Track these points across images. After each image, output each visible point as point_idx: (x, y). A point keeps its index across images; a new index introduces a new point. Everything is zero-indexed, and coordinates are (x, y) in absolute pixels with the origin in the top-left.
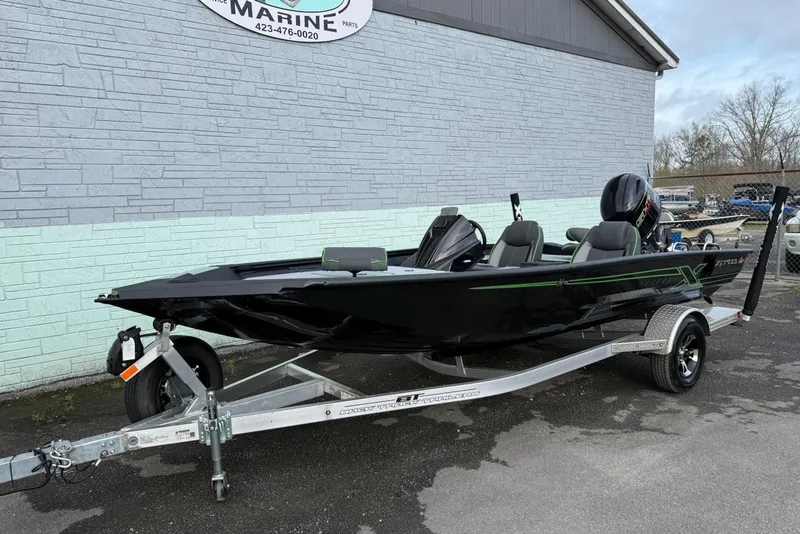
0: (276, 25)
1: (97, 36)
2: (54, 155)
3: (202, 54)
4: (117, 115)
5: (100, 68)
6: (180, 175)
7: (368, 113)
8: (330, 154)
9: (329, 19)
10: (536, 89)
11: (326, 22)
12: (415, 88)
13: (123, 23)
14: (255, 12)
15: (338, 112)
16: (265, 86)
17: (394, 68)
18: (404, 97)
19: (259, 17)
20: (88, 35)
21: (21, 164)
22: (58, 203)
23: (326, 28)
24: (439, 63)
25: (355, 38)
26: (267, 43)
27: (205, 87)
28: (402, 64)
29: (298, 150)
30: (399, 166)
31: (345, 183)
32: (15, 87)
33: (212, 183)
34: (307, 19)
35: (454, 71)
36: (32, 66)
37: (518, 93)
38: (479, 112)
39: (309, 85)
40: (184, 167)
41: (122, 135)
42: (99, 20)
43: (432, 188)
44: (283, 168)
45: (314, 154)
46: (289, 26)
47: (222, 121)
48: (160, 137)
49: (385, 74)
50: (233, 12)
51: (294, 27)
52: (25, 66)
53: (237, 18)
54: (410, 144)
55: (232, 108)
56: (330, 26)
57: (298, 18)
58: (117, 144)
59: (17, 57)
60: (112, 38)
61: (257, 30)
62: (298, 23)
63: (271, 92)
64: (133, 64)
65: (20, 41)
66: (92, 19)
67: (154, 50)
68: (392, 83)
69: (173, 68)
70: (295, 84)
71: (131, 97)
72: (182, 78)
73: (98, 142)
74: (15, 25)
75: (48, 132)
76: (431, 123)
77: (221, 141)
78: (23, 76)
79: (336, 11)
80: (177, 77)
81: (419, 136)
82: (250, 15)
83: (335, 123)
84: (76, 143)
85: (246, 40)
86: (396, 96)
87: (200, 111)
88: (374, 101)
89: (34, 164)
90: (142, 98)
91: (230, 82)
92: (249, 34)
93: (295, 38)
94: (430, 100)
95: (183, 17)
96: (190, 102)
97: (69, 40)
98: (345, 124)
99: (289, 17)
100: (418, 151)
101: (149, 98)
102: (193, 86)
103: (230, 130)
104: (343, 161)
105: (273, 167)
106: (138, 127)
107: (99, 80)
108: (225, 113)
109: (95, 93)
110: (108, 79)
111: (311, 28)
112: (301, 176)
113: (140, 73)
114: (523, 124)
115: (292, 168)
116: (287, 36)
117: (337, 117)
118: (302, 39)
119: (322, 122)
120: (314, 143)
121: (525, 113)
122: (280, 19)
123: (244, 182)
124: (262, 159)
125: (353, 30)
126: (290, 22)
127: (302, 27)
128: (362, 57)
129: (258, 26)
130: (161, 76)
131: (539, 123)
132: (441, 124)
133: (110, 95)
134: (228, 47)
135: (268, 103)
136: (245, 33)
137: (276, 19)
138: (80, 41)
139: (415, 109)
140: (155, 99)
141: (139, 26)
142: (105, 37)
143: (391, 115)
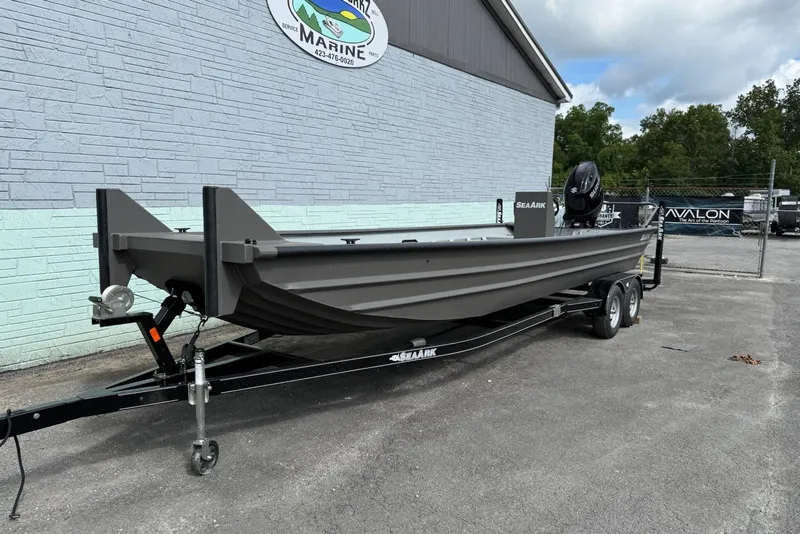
0: (328, 51)
1: (213, 52)
2: (181, 148)
3: (280, 71)
4: (223, 118)
5: (214, 79)
6: (262, 170)
7: (381, 126)
8: (356, 158)
9: (361, 49)
10: (484, 114)
11: (359, 52)
12: (411, 108)
13: (231, 44)
14: (315, 41)
15: (363, 124)
16: (318, 101)
17: (399, 92)
18: (404, 115)
19: (317, 44)
20: (208, 51)
21: (159, 154)
22: (182, 188)
23: (359, 57)
24: (427, 89)
25: (376, 65)
26: (321, 66)
27: (280, 99)
28: (403, 88)
29: (336, 153)
30: (398, 170)
31: (363, 182)
32: (159, 91)
33: (282, 177)
34: (347, 48)
35: (435, 96)
36: (172, 75)
37: (472, 116)
38: (450, 130)
39: (347, 102)
40: (265, 164)
41: (226, 134)
42: (215, 39)
43: (418, 189)
44: (327, 167)
45: (347, 157)
46: (336, 53)
47: (290, 127)
48: (251, 138)
49: (393, 95)
50: (302, 39)
51: (338, 53)
52: (167, 74)
53: (303, 44)
54: (406, 153)
55: (297, 117)
56: (361, 55)
57: (342, 46)
58: (223, 142)
59: (162, 66)
60: (223, 55)
61: (315, 55)
62: (342, 52)
63: (323, 107)
64: (235, 77)
65: (164, 53)
66: (212, 38)
67: (250, 67)
68: (397, 104)
69: (261, 82)
70: (336, 99)
71: (232, 103)
72: (266, 90)
73: (211, 140)
74: (162, 40)
75: (178, 129)
76: (419, 137)
77: (289, 144)
78: (166, 83)
79: (365, 43)
80: (262, 89)
81: (412, 147)
82: (312, 43)
83: (361, 134)
84: (196, 139)
85: (308, 63)
86: (398, 114)
87: (278, 119)
88: (385, 117)
89: (166, 155)
90: (240, 105)
91: (296, 96)
92: (310, 58)
93: (339, 63)
94: (419, 118)
95: (268, 41)
96: (270, 110)
97: (194, 54)
98: (366, 135)
99: (336, 45)
100: (411, 159)
101: (245, 106)
102: (274, 98)
103: (295, 135)
104: (365, 164)
105: (320, 167)
106: (236, 128)
107: (213, 88)
108: (293, 121)
109: (210, 99)
110: (219, 88)
111: (350, 56)
112: (338, 175)
113: (240, 85)
114: (475, 141)
115: (333, 168)
116: (333, 61)
117: (362, 129)
118: (344, 64)
119: (352, 132)
120: (347, 149)
121: (476, 133)
122: (331, 46)
123: (302, 178)
124: (314, 160)
125: (375, 59)
126: (336, 50)
127: (344, 55)
128: (379, 81)
129: (316, 52)
130: (253, 87)
131: (484, 141)
132: (425, 137)
133: (221, 101)
134: (295, 67)
135: (319, 114)
136: (306, 56)
137: (328, 46)
138: (203, 56)
139: (411, 125)
140: (249, 107)
141: (241, 46)
142: (219, 54)
143: (394, 129)
